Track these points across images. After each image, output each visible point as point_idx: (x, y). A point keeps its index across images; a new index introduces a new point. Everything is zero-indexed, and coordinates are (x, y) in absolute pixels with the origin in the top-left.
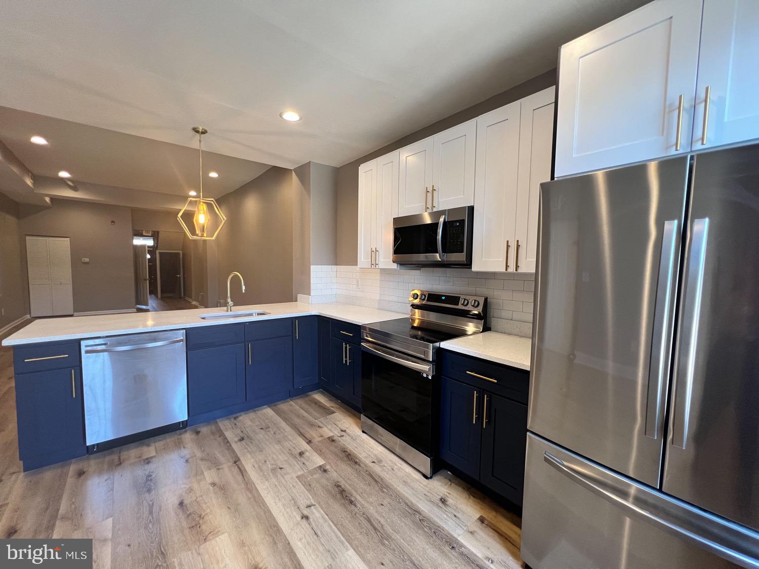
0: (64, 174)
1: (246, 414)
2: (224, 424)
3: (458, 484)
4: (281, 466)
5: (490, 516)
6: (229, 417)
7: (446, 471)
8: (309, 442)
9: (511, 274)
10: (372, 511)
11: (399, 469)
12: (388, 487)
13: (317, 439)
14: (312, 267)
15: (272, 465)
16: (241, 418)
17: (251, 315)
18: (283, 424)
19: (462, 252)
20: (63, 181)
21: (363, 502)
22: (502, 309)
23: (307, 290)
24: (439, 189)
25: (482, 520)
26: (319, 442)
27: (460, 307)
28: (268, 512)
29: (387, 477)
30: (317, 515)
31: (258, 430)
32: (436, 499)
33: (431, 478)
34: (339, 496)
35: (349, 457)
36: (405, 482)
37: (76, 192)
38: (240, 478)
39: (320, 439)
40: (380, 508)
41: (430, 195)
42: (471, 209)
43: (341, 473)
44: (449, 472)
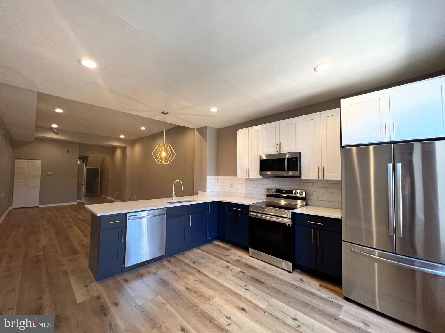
0: (54, 126)
1: (187, 252)
2: (180, 257)
3: (304, 274)
4: (222, 272)
5: (323, 284)
6: (180, 253)
7: (296, 270)
8: (228, 262)
9: (321, 180)
10: (273, 285)
11: (276, 270)
12: (275, 277)
13: (231, 261)
14: (208, 177)
15: (217, 272)
16: (186, 254)
17: (184, 202)
18: (210, 256)
19: (297, 171)
20: (52, 130)
21: (268, 283)
22: (313, 196)
23: (205, 190)
24: (283, 144)
25: (321, 285)
26: (232, 262)
27: (294, 195)
28: (228, 289)
29: (272, 273)
30: (252, 288)
31: (199, 259)
32: (298, 280)
33: (292, 272)
34: (256, 281)
35: (251, 267)
36: (281, 275)
37: (57, 135)
38: (206, 278)
39: (232, 261)
40: (277, 285)
41: (278, 146)
42: (300, 153)
43: (250, 273)
44: (298, 270)
